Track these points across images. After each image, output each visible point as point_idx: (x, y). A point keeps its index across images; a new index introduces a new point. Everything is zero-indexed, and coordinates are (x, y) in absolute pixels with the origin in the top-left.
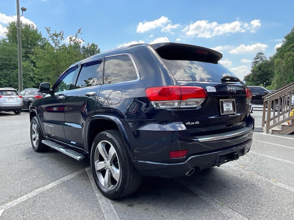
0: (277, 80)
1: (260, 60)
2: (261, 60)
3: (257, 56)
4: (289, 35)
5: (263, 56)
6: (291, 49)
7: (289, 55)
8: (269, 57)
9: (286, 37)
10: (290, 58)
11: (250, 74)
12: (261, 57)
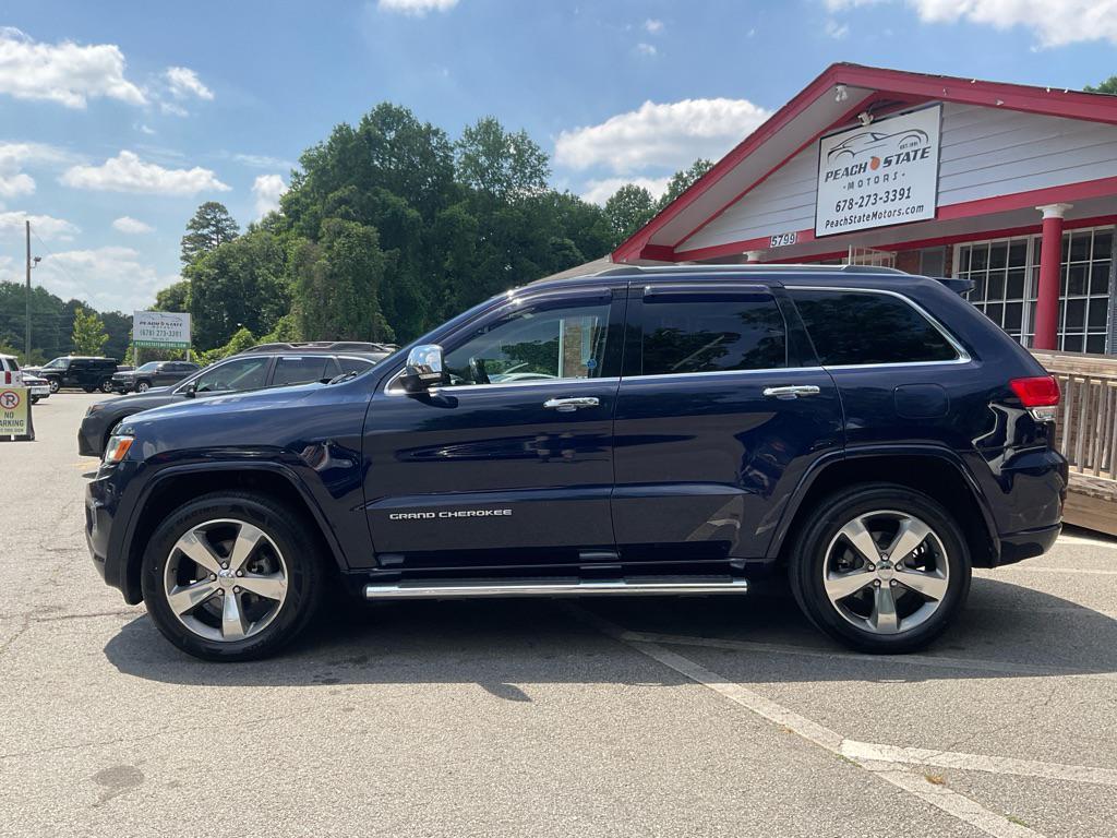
0: (304, 316)
1: (213, 233)
2: (217, 232)
3: (201, 215)
4: (323, 156)
5: (224, 217)
6: (336, 209)
7: (337, 230)
8: (249, 225)
9: (308, 162)
10: (342, 240)
11: (183, 286)
12: (218, 222)
